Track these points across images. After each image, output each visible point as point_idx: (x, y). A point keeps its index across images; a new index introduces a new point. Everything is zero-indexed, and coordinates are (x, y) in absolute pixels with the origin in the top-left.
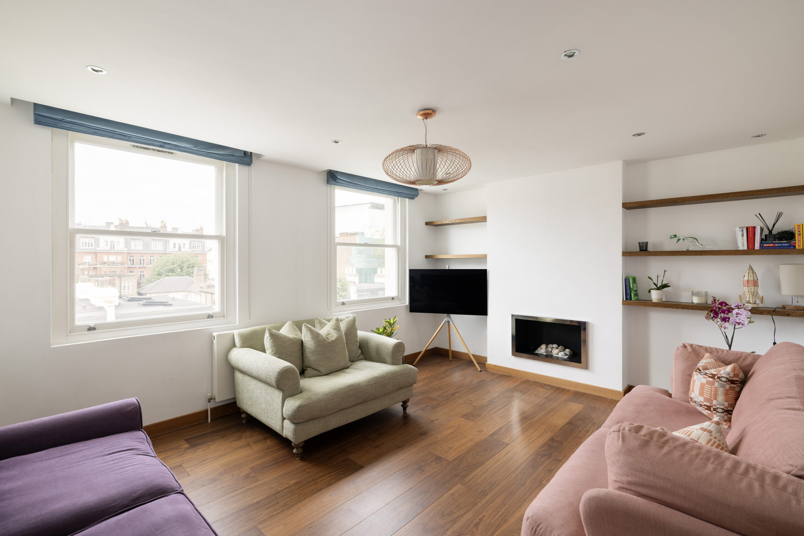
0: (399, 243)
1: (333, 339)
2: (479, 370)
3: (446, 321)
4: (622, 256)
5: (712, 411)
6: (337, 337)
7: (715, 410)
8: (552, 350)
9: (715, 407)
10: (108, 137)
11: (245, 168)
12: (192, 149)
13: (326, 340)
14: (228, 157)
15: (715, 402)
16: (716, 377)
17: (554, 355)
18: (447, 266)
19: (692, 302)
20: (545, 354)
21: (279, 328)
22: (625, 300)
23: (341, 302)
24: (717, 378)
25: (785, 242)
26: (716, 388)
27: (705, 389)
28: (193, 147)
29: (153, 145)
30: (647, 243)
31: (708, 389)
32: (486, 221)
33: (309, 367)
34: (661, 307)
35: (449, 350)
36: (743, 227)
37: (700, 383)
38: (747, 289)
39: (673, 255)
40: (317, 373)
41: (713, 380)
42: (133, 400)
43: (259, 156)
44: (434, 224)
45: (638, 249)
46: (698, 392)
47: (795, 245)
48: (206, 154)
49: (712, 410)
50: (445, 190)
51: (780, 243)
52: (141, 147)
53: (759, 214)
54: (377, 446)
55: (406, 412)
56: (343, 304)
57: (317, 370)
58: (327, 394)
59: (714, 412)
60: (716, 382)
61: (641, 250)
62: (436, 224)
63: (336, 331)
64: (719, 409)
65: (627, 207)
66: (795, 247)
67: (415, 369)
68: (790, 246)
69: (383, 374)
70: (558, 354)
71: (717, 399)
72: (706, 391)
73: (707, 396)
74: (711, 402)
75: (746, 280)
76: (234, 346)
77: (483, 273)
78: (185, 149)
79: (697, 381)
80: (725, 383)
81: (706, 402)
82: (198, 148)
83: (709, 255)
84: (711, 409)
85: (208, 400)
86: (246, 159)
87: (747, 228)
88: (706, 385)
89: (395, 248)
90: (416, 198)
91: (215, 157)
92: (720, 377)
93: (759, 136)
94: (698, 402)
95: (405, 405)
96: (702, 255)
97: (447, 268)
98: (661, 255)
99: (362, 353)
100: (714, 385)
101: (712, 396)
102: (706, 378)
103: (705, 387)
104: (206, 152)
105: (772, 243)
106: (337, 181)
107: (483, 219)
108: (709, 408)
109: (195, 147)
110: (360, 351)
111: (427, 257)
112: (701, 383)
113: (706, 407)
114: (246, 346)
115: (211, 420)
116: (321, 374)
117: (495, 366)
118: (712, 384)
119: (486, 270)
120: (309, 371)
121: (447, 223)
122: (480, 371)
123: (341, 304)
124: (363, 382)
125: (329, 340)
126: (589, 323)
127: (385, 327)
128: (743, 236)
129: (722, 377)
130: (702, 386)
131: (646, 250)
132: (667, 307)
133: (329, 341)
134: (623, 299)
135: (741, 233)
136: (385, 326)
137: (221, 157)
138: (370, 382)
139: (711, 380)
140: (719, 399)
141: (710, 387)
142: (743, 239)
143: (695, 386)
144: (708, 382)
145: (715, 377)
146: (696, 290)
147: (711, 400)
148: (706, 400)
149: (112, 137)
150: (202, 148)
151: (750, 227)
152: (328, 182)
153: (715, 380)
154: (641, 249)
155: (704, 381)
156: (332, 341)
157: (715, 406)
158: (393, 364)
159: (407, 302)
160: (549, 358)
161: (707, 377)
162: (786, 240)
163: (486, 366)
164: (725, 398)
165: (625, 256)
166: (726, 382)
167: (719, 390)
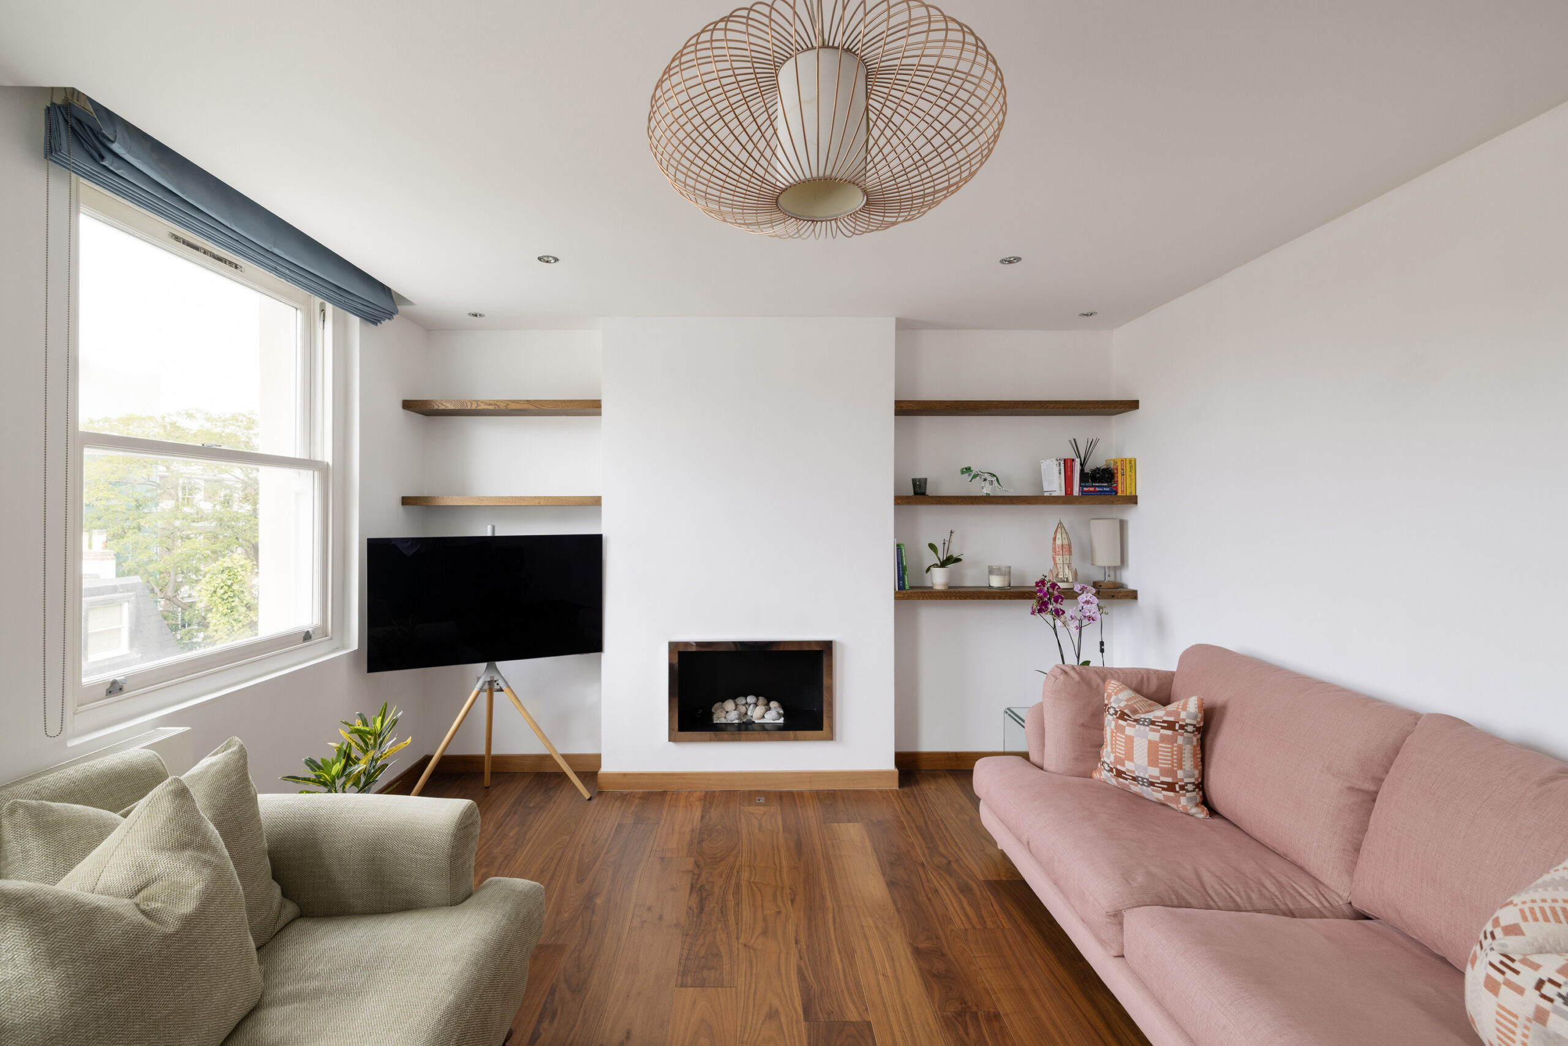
1: (187, 906)
2: (587, 795)
4: (895, 504)
5: (1178, 792)
6: (207, 887)
7: (1182, 788)
8: (747, 710)
9: (1183, 783)
15: (1180, 774)
16: (1177, 727)
17: (756, 721)
18: (488, 528)
19: (990, 586)
20: (736, 721)
22: (897, 589)
23: (105, 683)
24: (1180, 728)
25: (1106, 484)
26: (1180, 747)
27: (1160, 753)
30: (926, 479)
31: (1167, 752)
32: (600, 414)
34: (956, 599)
35: (486, 758)
36: (1060, 459)
37: (1147, 742)
38: (1061, 560)
39: (972, 503)
41: (1173, 733)
44: (430, 408)
45: (911, 493)
46: (1146, 759)
47: (1117, 489)
49: (1178, 789)
50: (476, 315)
51: (1101, 486)
53: (1074, 440)
56: (114, 688)
59: (1181, 792)
60: (1179, 737)
61: (916, 493)
62: (442, 407)
63: (187, 853)
64: (1188, 785)
65: (904, 409)
66: (1116, 492)
68: (1111, 491)
70: (763, 717)
71: (1183, 767)
72: (1162, 755)
73: (1165, 764)
74: (1173, 773)
75: (1058, 545)
77: (592, 546)
79: (1138, 738)
80: (1191, 735)
81: (1165, 776)
83: (1022, 504)
84: (1175, 788)
87: (1065, 460)
88: (1160, 744)
89: (311, 472)
90: (386, 323)
92: (1184, 726)
93: (1087, 315)
94: (1143, 778)
96: (1013, 504)
97: (489, 534)
98: (955, 504)
99: (285, 894)
100: (1176, 741)
101: (1175, 763)
102: (1158, 731)
103: (1160, 749)
105: (1092, 486)
106: (104, 163)
107: (592, 407)
108: (1171, 787)
110: (278, 891)
111: (406, 501)
112: (1150, 742)
113: (1166, 786)
117: (625, 775)
118: (1172, 740)
119: (599, 538)
121: (479, 408)
122: (590, 799)
123: (105, 693)
125: (161, 922)
126: (836, 642)
127: (345, 752)
128: (1060, 473)
129: (1187, 725)
130: (1153, 748)
131: (924, 494)
132: (965, 598)
133: (170, 929)
134: (895, 590)
135: (1058, 468)
136: (344, 747)
139: (1169, 732)
140: (1187, 766)
141: (1170, 746)
142: (1060, 477)
143: (1134, 748)
144: (1163, 738)
145: (1175, 726)
146: (996, 563)
147: (1173, 771)
148: (1164, 772)
151: (1068, 459)
152: (52, 153)
153: (1175, 732)
154: (918, 489)
155: (1155, 736)
156: (189, 922)
157: (1182, 780)
158: (454, 902)
159: (353, 643)
160: (745, 730)
161: (1160, 728)
162: (1107, 482)
163: (599, 780)
164: (1194, 763)
165: (899, 504)
166: (1193, 732)
167: (1185, 750)
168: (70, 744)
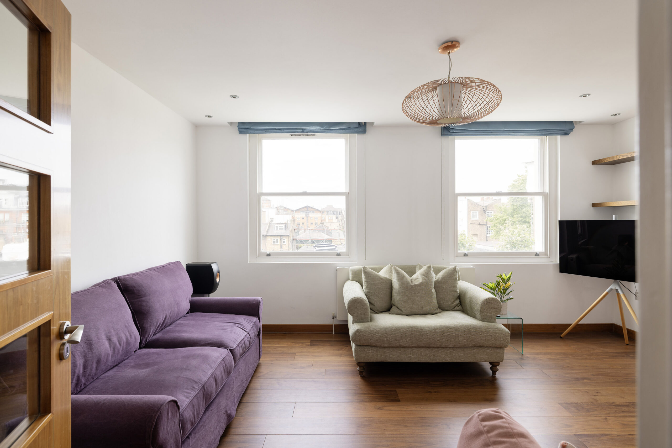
0: (547, 191)
1: (417, 283)
3: (611, 289)
6: (422, 282)
10: (273, 133)
11: (361, 136)
12: (321, 130)
13: (410, 283)
14: (346, 130)
18: (614, 216)
21: (379, 270)
23: (463, 253)
28: (321, 128)
29: (298, 132)
33: (394, 305)
40: (399, 311)
42: (259, 298)
43: (372, 124)
44: (604, 162)
48: (331, 131)
50: (616, 115)
52: (296, 135)
54: (430, 392)
55: (495, 376)
56: (465, 255)
57: (400, 310)
58: (386, 328)
62: (606, 161)
63: (423, 276)
67: (505, 331)
69: (456, 325)
76: (349, 279)
78: (316, 131)
82: (324, 127)
85: (332, 317)
86: (360, 129)
89: (542, 196)
90: (571, 132)
91: (338, 132)
95: (495, 368)
99: (459, 303)
104: (331, 129)
106: (451, 131)
109: (322, 128)
110: (458, 301)
111: (594, 205)
114: (355, 280)
115: (335, 333)
116: (403, 314)
120: (394, 309)
123: (463, 255)
124: (429, 328)
137: (342, 131)
138: (437, 329)
149: (275, 132)
150: (326, 128)
152: (442, 135)
156: (415, 285)
158: (482, 320)
159: (557, 261)
168: (450, 264)
